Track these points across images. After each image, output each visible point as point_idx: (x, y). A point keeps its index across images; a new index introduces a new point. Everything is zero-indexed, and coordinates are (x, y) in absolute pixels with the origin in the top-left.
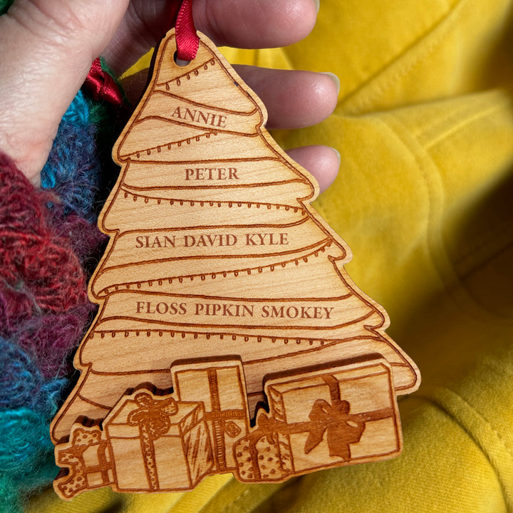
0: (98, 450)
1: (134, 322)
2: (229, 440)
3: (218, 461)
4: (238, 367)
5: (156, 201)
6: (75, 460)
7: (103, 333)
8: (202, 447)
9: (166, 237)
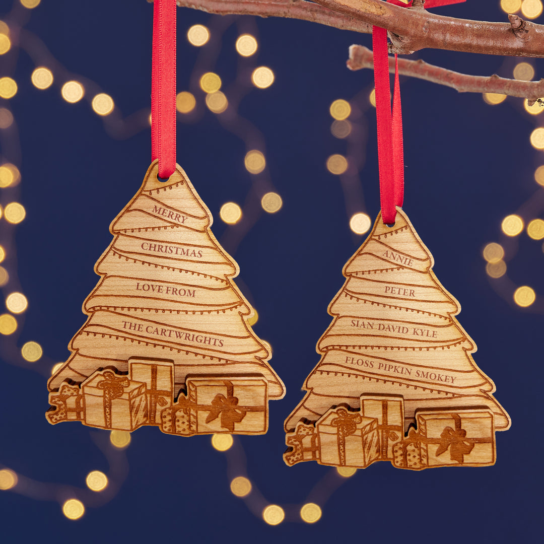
0: (312, 439)
1: (341, 368)
2: (390, 442)
3: (382, 453)
4: (401, 401)
5: (364, 301)
6: (297, 443)
7: (322, 372)
8: (374, 444)
9: (369, 323)
